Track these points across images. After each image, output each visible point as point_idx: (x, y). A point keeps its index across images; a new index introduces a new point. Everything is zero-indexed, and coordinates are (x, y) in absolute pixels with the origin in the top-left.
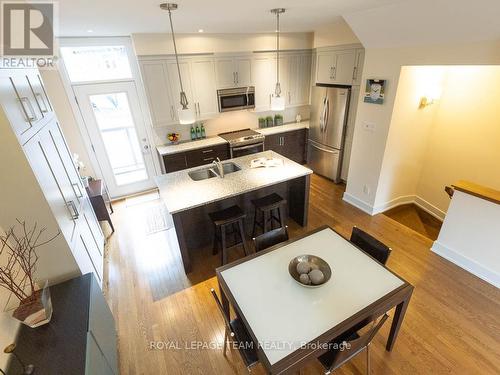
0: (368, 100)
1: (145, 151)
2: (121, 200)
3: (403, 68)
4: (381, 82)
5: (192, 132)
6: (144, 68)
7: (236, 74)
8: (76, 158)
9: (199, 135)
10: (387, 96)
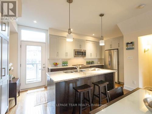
0: (127, 49)
1: (43, 69)
2: (25, 91)
3: (138, 37)
4: (132, 43)
5: (63, 63)
6: (50, 38)
7: (80, 45)
8: (11, 65)
9: (65, 65)
10: (135, 46)
